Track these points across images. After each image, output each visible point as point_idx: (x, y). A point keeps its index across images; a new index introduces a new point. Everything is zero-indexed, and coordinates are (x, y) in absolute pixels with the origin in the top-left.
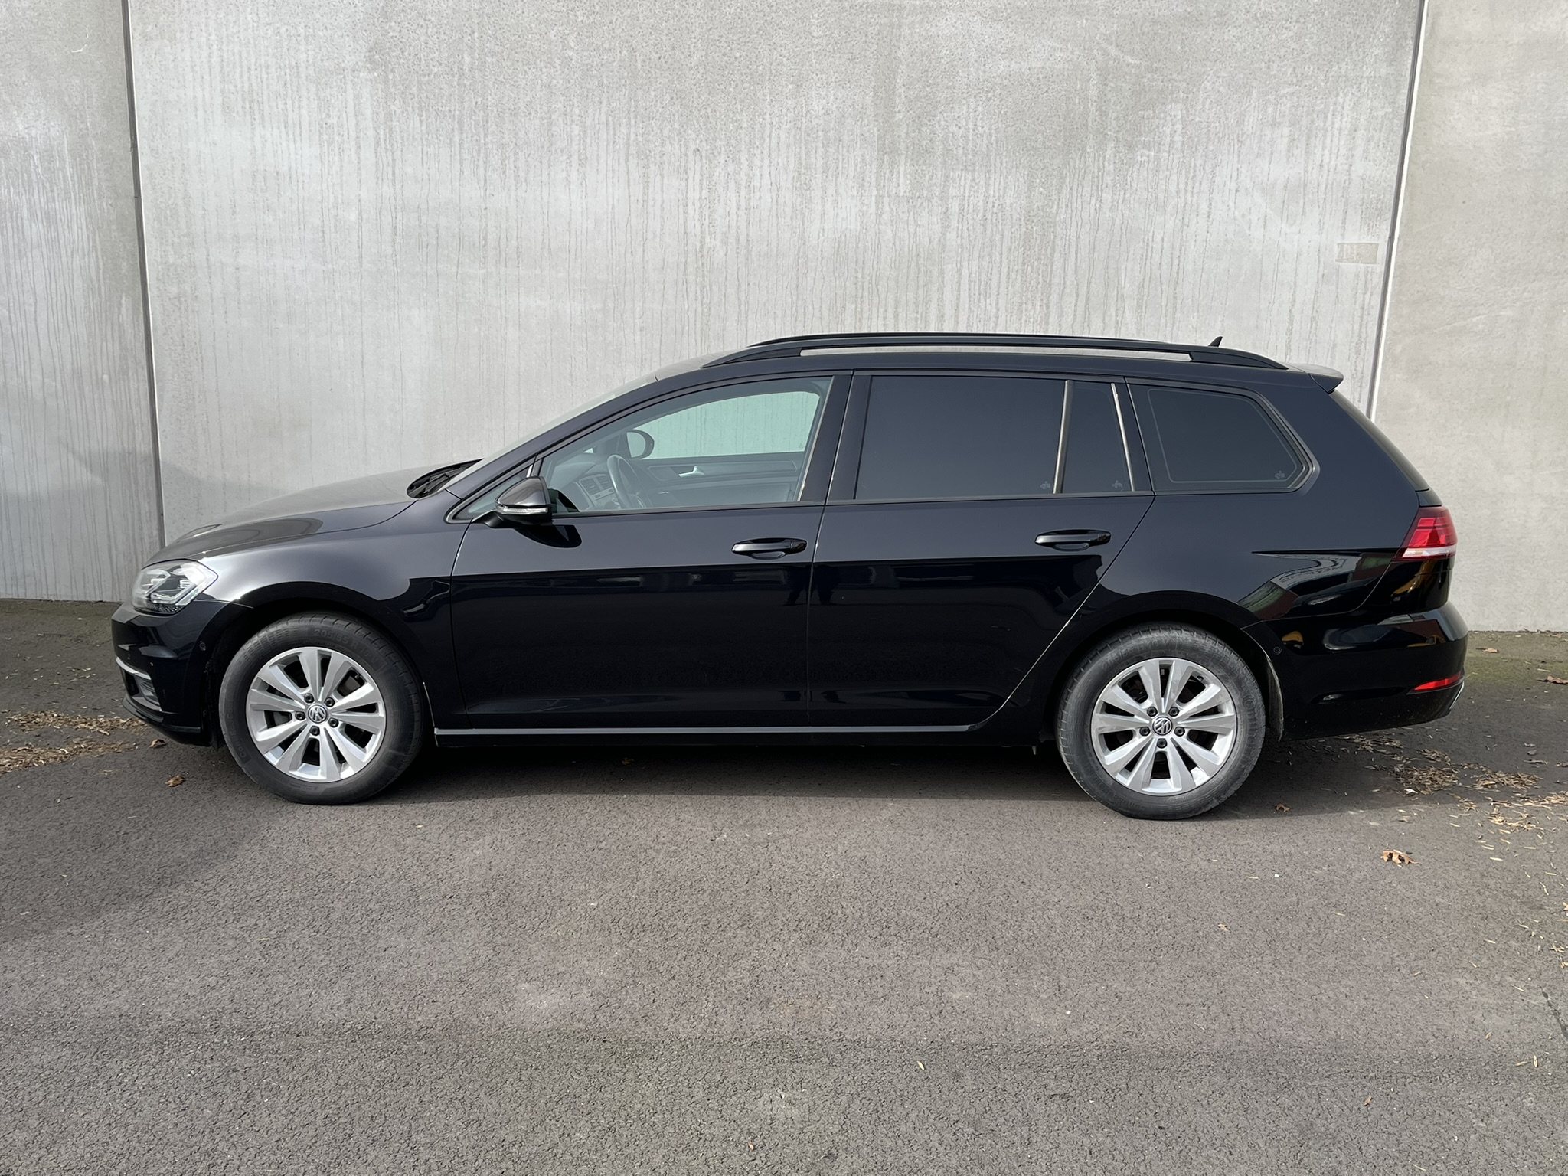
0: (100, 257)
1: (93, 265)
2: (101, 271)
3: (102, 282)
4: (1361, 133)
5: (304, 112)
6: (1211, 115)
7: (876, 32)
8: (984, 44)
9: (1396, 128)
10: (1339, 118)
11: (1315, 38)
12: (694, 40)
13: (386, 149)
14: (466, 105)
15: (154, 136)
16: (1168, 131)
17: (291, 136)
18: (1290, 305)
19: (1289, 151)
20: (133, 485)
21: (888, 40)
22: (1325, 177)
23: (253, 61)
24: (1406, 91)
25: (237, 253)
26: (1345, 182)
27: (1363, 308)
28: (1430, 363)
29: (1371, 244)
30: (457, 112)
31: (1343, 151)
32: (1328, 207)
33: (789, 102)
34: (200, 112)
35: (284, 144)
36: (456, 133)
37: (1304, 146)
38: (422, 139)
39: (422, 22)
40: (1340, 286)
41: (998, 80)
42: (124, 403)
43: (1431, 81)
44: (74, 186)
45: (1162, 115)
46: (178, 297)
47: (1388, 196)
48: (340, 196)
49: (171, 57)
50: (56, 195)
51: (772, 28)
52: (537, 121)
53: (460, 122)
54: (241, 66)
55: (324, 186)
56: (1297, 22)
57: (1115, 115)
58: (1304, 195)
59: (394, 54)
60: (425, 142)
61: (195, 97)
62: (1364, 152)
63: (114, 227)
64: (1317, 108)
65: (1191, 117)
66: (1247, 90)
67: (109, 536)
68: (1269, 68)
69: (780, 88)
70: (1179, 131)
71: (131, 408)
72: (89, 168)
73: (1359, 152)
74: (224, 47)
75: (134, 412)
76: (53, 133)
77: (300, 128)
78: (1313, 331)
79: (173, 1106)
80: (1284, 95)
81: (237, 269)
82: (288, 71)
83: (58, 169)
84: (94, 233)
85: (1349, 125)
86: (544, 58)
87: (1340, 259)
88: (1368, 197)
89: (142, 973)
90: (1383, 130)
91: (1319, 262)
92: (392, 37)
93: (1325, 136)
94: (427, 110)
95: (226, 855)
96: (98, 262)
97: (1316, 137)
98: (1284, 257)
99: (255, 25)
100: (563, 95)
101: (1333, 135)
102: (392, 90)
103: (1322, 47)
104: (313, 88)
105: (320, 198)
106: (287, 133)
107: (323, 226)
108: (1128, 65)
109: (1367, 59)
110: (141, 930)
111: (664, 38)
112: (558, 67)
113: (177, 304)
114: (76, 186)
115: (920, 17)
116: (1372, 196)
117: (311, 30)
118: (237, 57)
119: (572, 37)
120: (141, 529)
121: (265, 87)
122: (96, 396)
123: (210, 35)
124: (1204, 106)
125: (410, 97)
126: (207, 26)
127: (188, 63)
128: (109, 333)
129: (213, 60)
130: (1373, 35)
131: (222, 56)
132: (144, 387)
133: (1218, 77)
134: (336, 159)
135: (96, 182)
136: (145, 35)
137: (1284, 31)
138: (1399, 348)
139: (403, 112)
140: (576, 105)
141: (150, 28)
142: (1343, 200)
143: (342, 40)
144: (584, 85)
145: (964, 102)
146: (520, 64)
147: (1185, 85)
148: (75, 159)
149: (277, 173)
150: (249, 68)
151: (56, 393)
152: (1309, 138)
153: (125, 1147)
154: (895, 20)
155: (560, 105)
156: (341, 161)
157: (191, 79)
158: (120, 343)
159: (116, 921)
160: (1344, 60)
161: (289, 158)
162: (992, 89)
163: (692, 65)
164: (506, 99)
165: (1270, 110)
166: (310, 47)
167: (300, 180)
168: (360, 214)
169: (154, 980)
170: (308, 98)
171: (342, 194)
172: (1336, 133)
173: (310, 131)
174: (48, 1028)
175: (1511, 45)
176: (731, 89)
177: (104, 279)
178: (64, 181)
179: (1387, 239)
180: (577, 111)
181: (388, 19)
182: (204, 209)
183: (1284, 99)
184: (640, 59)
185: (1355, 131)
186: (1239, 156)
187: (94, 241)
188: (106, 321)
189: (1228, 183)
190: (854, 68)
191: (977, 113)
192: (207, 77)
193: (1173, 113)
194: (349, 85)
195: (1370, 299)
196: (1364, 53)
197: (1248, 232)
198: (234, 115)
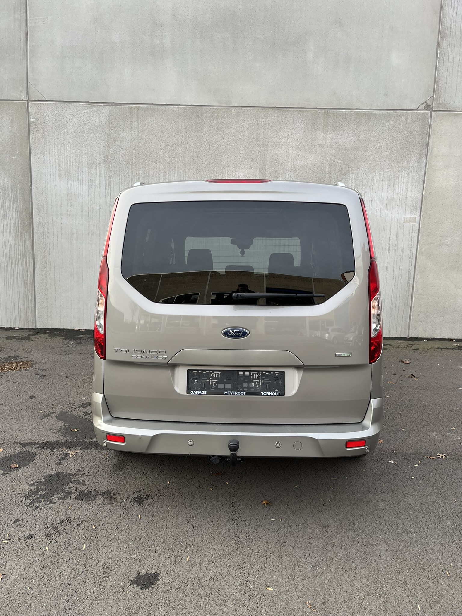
0: (19, 220)
1: (17, 222)
2: (19, 225)
3: (19, 228)
4: (410, 183)
5: (84, 176)
6: (364, 178)
7: (259, 152)
8: (293, 156)
9: (421, 182)
10: (403, 179)
11: (395, 155)
12: (204, 154)
13: (109, 187)
14: (133, 174)
15: (37, 183)
16: (350, 182)
17: (79, 183)
18: (389, 236)
19: (388, 189)
20: (27, 291)
21: (264, 154)
22: (399, 196)
23: (69, 161)
24: (423, 171)
25: (62, 219)
26: (405, 198)
27: (412, 237)
28: (433, 254)
29: (414, 217)
30: (131, 176)
31: (404, 189)
32: (400, 206)
33: (233, 173)
34: (52, 176)
35: (77, 186)
36: (130, 182)
37: (392, 187)
38: (119, 184)
39: (120, 149)
40: (405, 230)
41: (298, 167)
42: (25, 266)
43: (431, 168)
44: (12, 198)
45: (348, 178)
46: (43, 233)
47: (419, 203)
48: (94, 202)
49: (43, 159)
50: (6, 201)
51: (228, 151)
52: (155, 179)
53: (132, 179)
54: (65, 162)
55: (89, 198)
56: (389, 150)
57: (334, 177)
58: (393, 202)
59: (112, 158)
60: (120, 185)
61: (50, 172)
62: (411, 189)
63: (24, 211)
64: (396, 176)
65: (357, 178)
66: (374, 170)
67: (18, 307)
68: (381, 163)
69: (230, 169)
70: (354, 182)
71: (27, 267)
72: (17, 193)
73: (409, 189)
74: (60, 157)
75: (28, 268)
76: (6, 182)
77: (82, 181)
78: (396, 244)
79: (46, 463)
80: (386, 172)
81: (62, 224)
82: (79, 164)
83: (7, 193)
84: (18, 213)
85: (406, 181)
86: (158, 160)
87: (404, 222)
88: (413, 203)
89: (34, 429)
90: (417, 183)
91: (398, 223)
92: (111, 154)
93: (399, 184)
94: (121, 175)
95: (58, 398)
96: (18, 221)
97: (396, 184)
98: (387, 221)
99: (70, 150)
100: (164, 171)
101: (401, 184)
102: (111, 169)
103: (397, 157)
104: (87, 169)
105: (87, 202)
106: (78, 183)
107: (88, 211)
108: (338, 162)
109: (411, 161)
110: (34, 417)
111: (195, 154)
112: (162, 162)
113: (43, 234)
114: (13, 198)
115: (274, 148)
116: (414, 202)
117: (86, 151)
118: (64, 160)
119: (166, 153)
120: (29, 304)
121: (72, 168)
122: (16, 263)
123: (55, 153)
124: (361, 174)
125: (116, 171)
126: (54, 150)
127: (48, 161)
128: (21, 243)
129: (56, 160)
130: (413, 154)
131: (59, 159)
132: (31, 260)
133: (365, 166)
134: (93, 190)
135: (19, 197)
136: (35, 153)
137: (385, 152)
138: (423, 250)
139: (114, 176)
140: (167, 174)
141: (37, 150)
142: (405, 204)
143: (96, 154)
144: (170, 168)
145: (287, 173)
146: (150, 161)
147: (355, 168)
148: (13, 190)
149: (75, 195)
150: (67, 163)
151: (4, 262)
152: (394, 185)
153: (32, 473)
154: (266, 149)
155: (162, 174)
156: (94, 191)
157: (49, 166)
158: (24, 246)
159: (26, 415)
160: (404, 161)
161: (79, 190)
162: (296, 170)
163: (203, 162)
164: (146, 172)
165: (382, 176)
166: (86, 157)
167: (82, 197)
168: (100, 207)
169: (38, 431)
170: (85, 172)
171: (95, 201)
172: (402, 183)
173: (85, 182)
174: (8, 443)
175: (456, 156)
176: (215, 169)
177: (20, 227)
178: (9, 197)
179: (419, 215)
180: (168, 176)
181: (110, 148)
182: (52, 205)
183: (386, 173)
184: (187, 160)
185: (408, 183)
186: (372, 190)
187: (18, 215)
188: (20, 240)
189: (369, 198)
190: (253, 163)
191: (291, 177)
192: (54, 165)
193: (352, 177)
194: (98, 167)
195: (414, 234)
196: (410, 159)
197: (376, 213)
198: (62, 177)
